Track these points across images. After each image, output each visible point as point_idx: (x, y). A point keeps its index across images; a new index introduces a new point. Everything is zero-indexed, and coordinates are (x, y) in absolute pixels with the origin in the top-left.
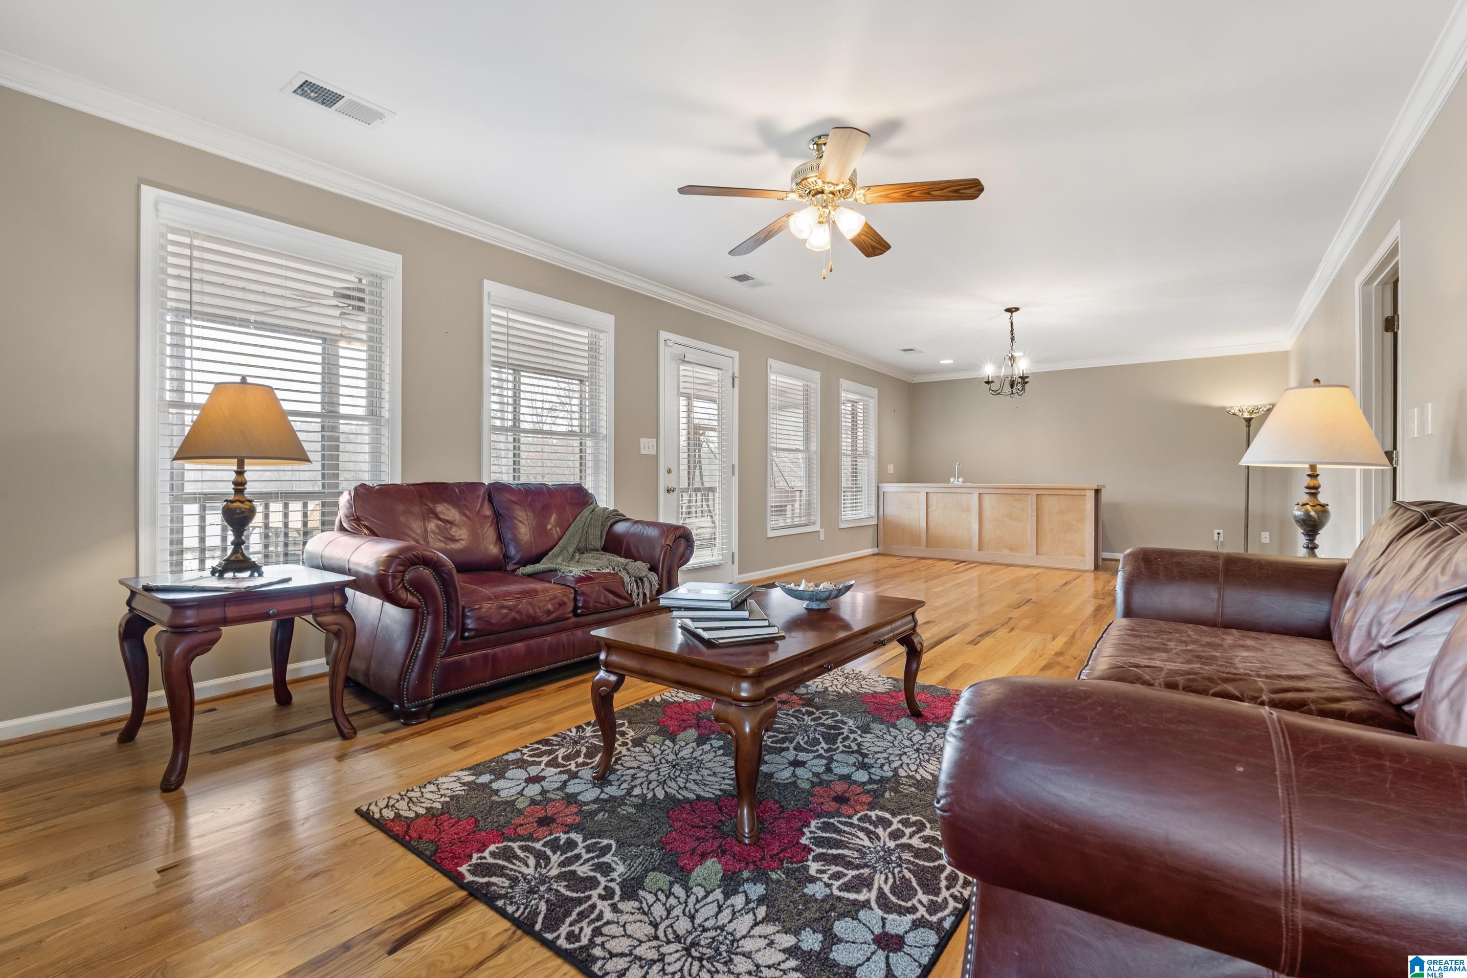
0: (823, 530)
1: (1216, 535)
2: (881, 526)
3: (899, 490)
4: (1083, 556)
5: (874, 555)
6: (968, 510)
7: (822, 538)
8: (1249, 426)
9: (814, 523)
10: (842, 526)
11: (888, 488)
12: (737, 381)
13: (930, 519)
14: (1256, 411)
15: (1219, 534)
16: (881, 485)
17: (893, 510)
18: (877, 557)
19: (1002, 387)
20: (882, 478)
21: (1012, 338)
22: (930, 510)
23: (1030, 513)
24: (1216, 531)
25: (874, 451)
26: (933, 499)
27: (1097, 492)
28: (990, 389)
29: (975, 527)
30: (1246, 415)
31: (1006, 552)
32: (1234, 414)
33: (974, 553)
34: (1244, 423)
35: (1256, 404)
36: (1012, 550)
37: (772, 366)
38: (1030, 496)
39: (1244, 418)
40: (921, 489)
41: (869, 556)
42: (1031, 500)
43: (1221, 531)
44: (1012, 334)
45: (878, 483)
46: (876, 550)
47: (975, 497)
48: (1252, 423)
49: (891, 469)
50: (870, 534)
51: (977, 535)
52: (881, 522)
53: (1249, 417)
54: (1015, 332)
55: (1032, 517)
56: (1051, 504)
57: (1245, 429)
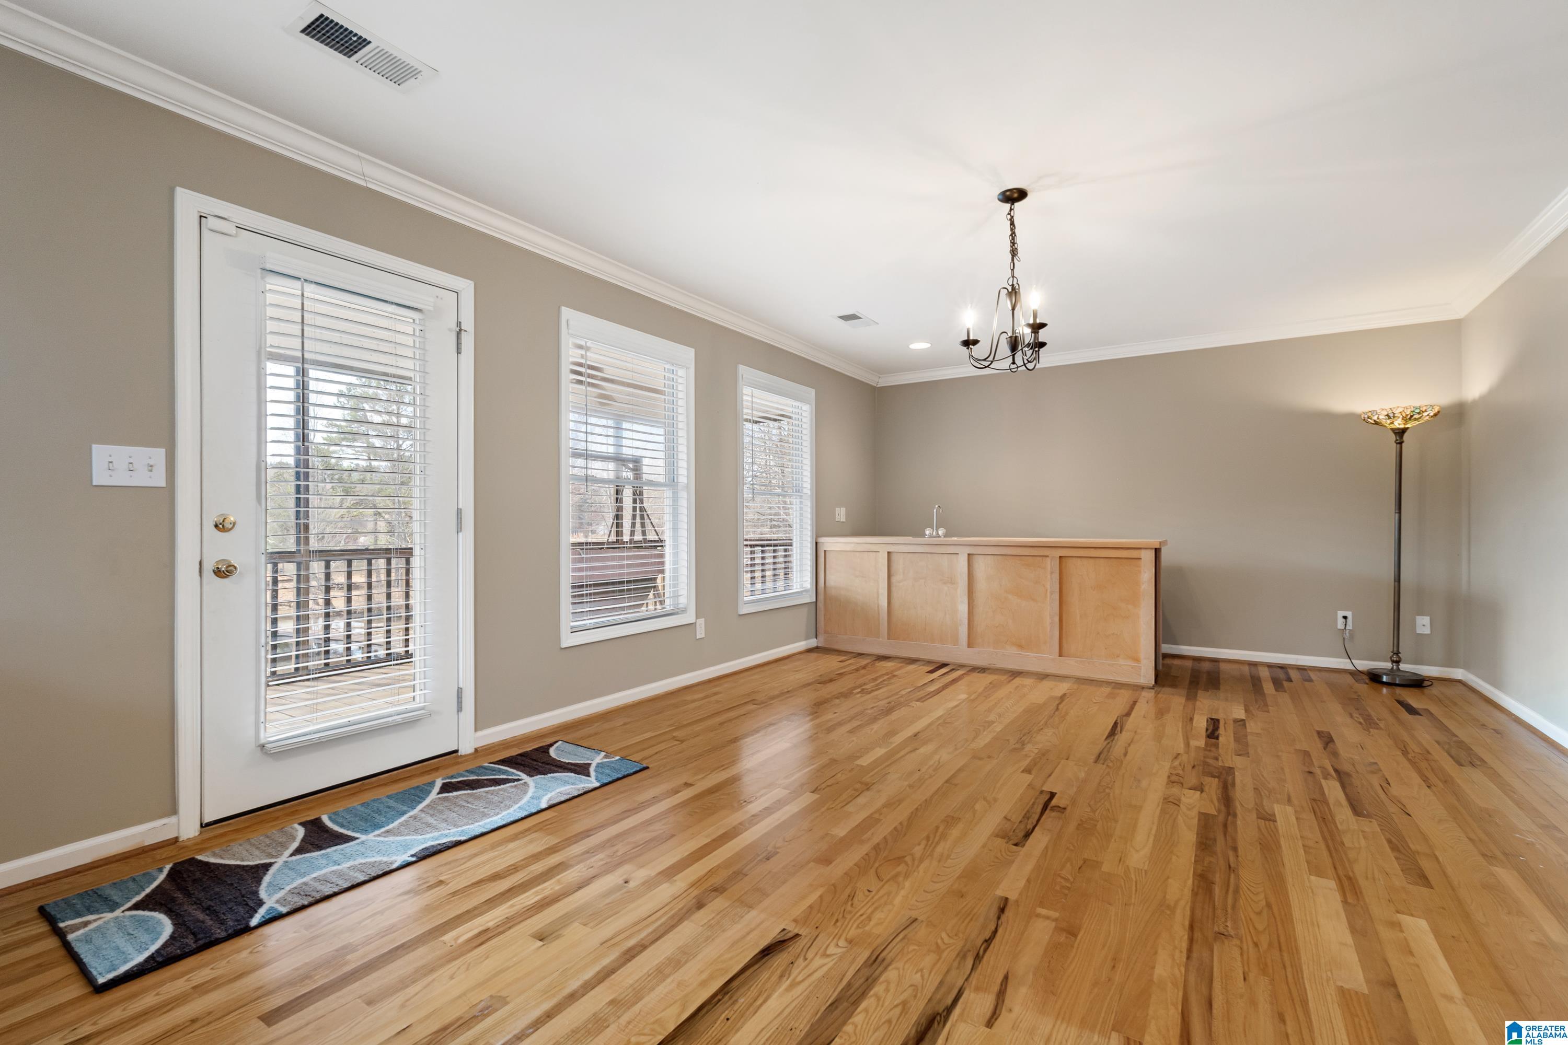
0: (701, 621)
1: (1341, 621)
2: (821, 605)
3: (848, 548)
4: (1137, 660)
5: (810, 651)
6: (952, 581)
7: (700, 633)
8: (1400, 443)
9: (684, 611)
10: (744, 610)
11: (831, 544)
12: (468, 341)
13: (895, 594)
14: (1417, 416)
15: (1345, 618)
16: (821, 540)
17: (836, 578)
18: (814, 655)
19: (994, 351)
20: (823, 528)
21: (1014, 252)
22: (894, 579)
23: (1048, 586)
24: (1341, 614)
25: (809, 486)
26: (899, 563)
27: (1157, 551)
28: (971, 356)
29: (963, 608)
30: (1399, 424)
31: (1013, 650)
32: (1376, 423)
33: (961, 653)
34: (1393, 437)
35: (1417, 405)
36: (1020, 647)
37: (571, 323)
38: (1048, 560)
39: (1393, 430)
40: (880, 545)
41: (800, 653)
42: (1051, 565)
43: (1349, 614)
44: (1013, 243)
45: (817, 536)
46: (813, 643)
47: (962, 563)
48: (1406, 436)
49: (841, 514)
50: (803, 619)
51: (966, 622)
52: (821, 597)
53: (1402, 426)
54: (1018, 240)
55: (1052, 593)
56: (1082, 573)
57: (1394, 447)
